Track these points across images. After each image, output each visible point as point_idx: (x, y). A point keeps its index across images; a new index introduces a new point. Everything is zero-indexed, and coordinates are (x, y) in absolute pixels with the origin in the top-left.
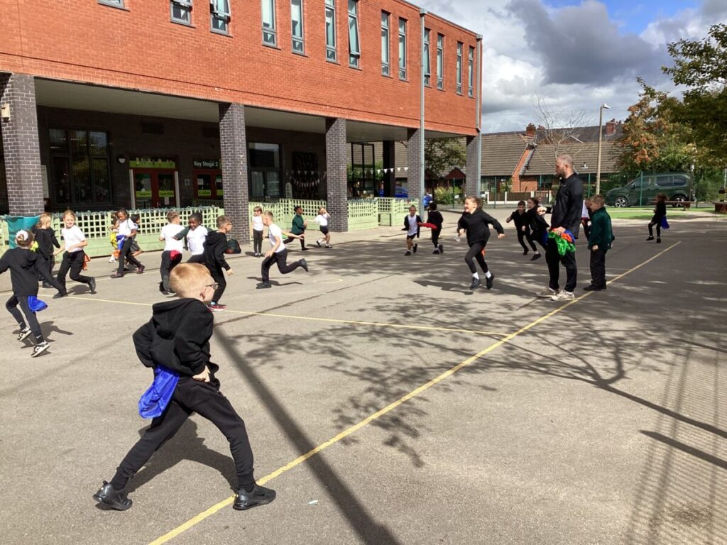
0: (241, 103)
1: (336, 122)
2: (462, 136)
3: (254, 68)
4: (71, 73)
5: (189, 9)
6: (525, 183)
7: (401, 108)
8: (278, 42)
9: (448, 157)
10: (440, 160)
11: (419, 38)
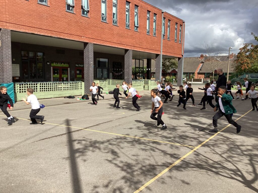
0: (92, 42)
1: (128, 51)
2: (176, 58)
3: (98, 30)
4: (26, 30)
5: (73, 7)
6: (199, 76)
7: (154, 47)
8: (107, 21)
9: (171, 65)
10: (168, 66)
11: (161, 21)
